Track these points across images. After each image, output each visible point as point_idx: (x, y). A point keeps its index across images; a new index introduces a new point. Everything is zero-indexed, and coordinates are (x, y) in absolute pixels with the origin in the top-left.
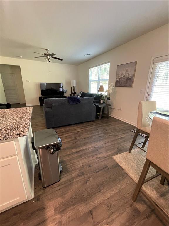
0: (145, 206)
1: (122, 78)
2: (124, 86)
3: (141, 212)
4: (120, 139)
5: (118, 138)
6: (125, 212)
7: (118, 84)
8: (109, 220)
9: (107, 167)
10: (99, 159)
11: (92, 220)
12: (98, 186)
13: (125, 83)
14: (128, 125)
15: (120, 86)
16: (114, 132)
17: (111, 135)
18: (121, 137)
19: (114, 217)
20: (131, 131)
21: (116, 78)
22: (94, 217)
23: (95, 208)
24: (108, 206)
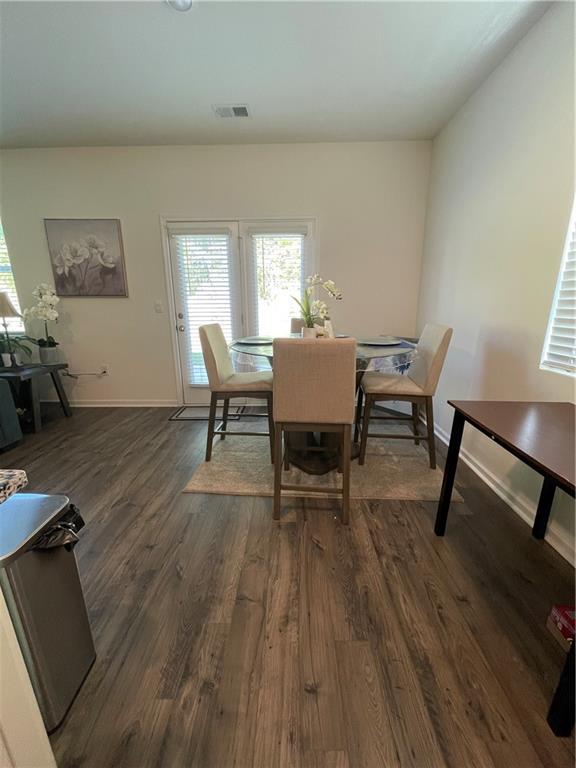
0: (293, 511)
1: (79, 265)
2: (98, 295)
3: (295, 521)
4: (162, 447)
5: (153, 449)
6: (280, 541)
7: (70, 288)
8: (274, 572)
9: (192, 515)
10: (157, 518)
11: (253, 604)
12: (210, 557)
13: (99, 284)
14: (151, 411)
15: (79, 295)
16: (131, 443)
17: (130, 453)
18: (160, 443)
19: (275, 563)
20: (170, 420)
21: (54, 268)
22: (251, 597)
23: (240, 586)
24: (255, 562)
